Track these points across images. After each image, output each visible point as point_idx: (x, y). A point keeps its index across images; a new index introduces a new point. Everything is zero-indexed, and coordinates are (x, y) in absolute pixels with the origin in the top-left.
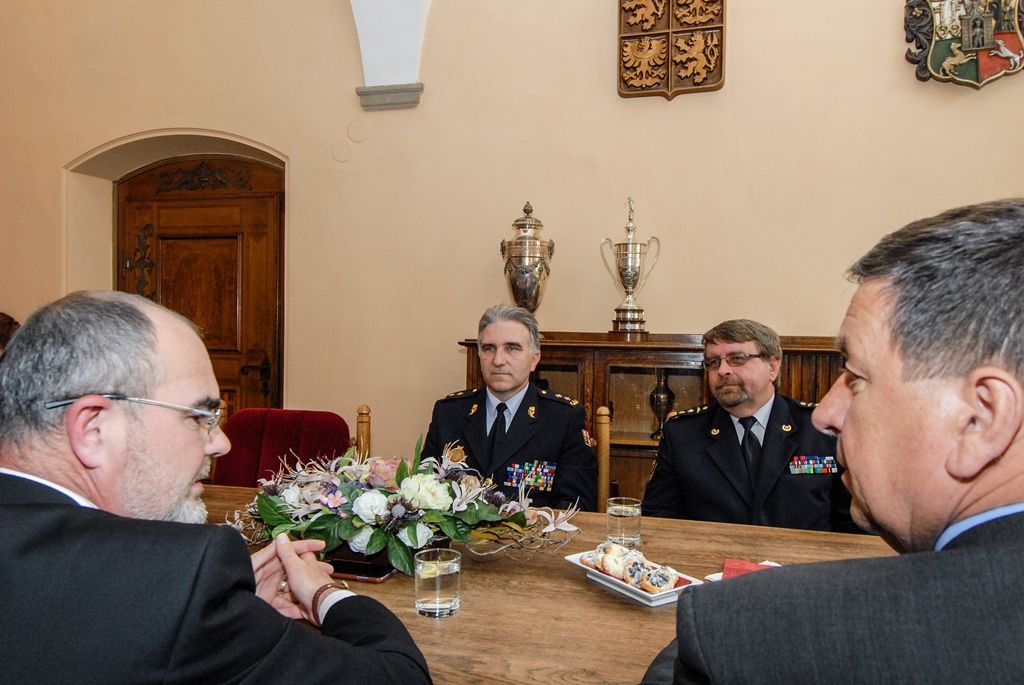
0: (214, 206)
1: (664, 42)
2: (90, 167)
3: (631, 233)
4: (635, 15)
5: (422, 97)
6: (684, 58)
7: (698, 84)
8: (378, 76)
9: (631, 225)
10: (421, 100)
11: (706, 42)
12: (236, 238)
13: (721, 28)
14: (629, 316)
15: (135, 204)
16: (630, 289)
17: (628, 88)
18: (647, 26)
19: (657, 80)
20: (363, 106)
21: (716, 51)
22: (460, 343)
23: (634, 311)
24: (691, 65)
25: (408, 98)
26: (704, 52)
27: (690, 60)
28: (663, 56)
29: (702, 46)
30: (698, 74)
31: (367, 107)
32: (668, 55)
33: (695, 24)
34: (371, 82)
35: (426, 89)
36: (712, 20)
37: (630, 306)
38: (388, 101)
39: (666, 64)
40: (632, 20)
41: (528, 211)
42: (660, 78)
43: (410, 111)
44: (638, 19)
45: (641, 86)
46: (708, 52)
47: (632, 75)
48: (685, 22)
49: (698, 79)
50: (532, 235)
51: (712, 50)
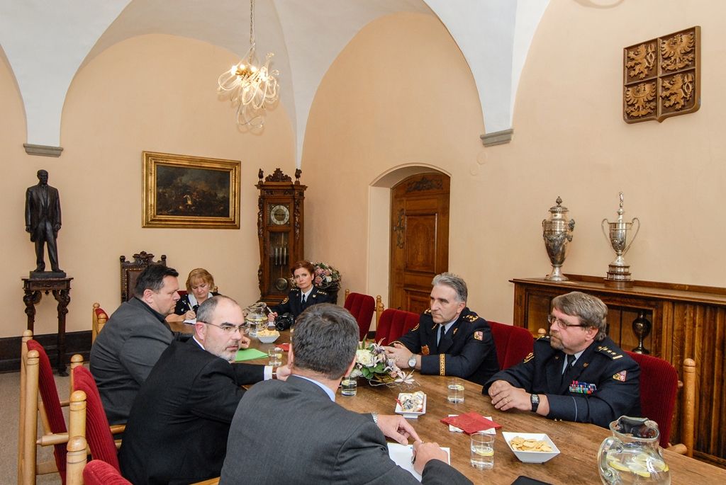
0: (428, 199)
1: (654, 85)
2: (380, 183)
3: (621, 216)
4: (634, 70)
5: (513, 137)
6: (667, 93)
7: (677, 110)
8: (492, 127)
9: (621, 210)
10: (512, 139)
11: (683, 81)
12: (435, 215)
13: (694, 70)
14: (619, 270)
15: (398, 199)
16: (620, 252)
17: (631, 118)
18: (642, 76)
19: (649, 110)
20: (484, 144)
21: (690, 86)
22: (510, 281)
23: (621, 267)
24: (673, 98)
25: (505, 138)
26: (682, 88)
27: (671, 94)
28: (653, 94)
29: (680, 84)
30: (678, 103)
31: (486, 145)
32: (656, 93)
33: (675, 70)
34: (488, 131)
35: (515, 132)
36: (687, 65)
37: (619, 264)
38: (496, 141)
39: (655, 99)
40: (632, 73)
41: (559, 202)
42: (651, 109)
43: (507, 145)
44: (637, 72)
45: (638, 116)
46: (685, 87)
47: (633, 109)
48: (668, 70)
49: (678, 107)
50: (560, 217)
51: (688, 86)
